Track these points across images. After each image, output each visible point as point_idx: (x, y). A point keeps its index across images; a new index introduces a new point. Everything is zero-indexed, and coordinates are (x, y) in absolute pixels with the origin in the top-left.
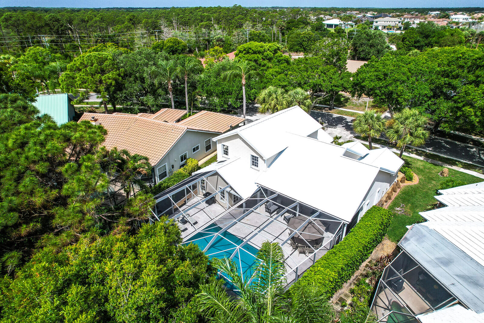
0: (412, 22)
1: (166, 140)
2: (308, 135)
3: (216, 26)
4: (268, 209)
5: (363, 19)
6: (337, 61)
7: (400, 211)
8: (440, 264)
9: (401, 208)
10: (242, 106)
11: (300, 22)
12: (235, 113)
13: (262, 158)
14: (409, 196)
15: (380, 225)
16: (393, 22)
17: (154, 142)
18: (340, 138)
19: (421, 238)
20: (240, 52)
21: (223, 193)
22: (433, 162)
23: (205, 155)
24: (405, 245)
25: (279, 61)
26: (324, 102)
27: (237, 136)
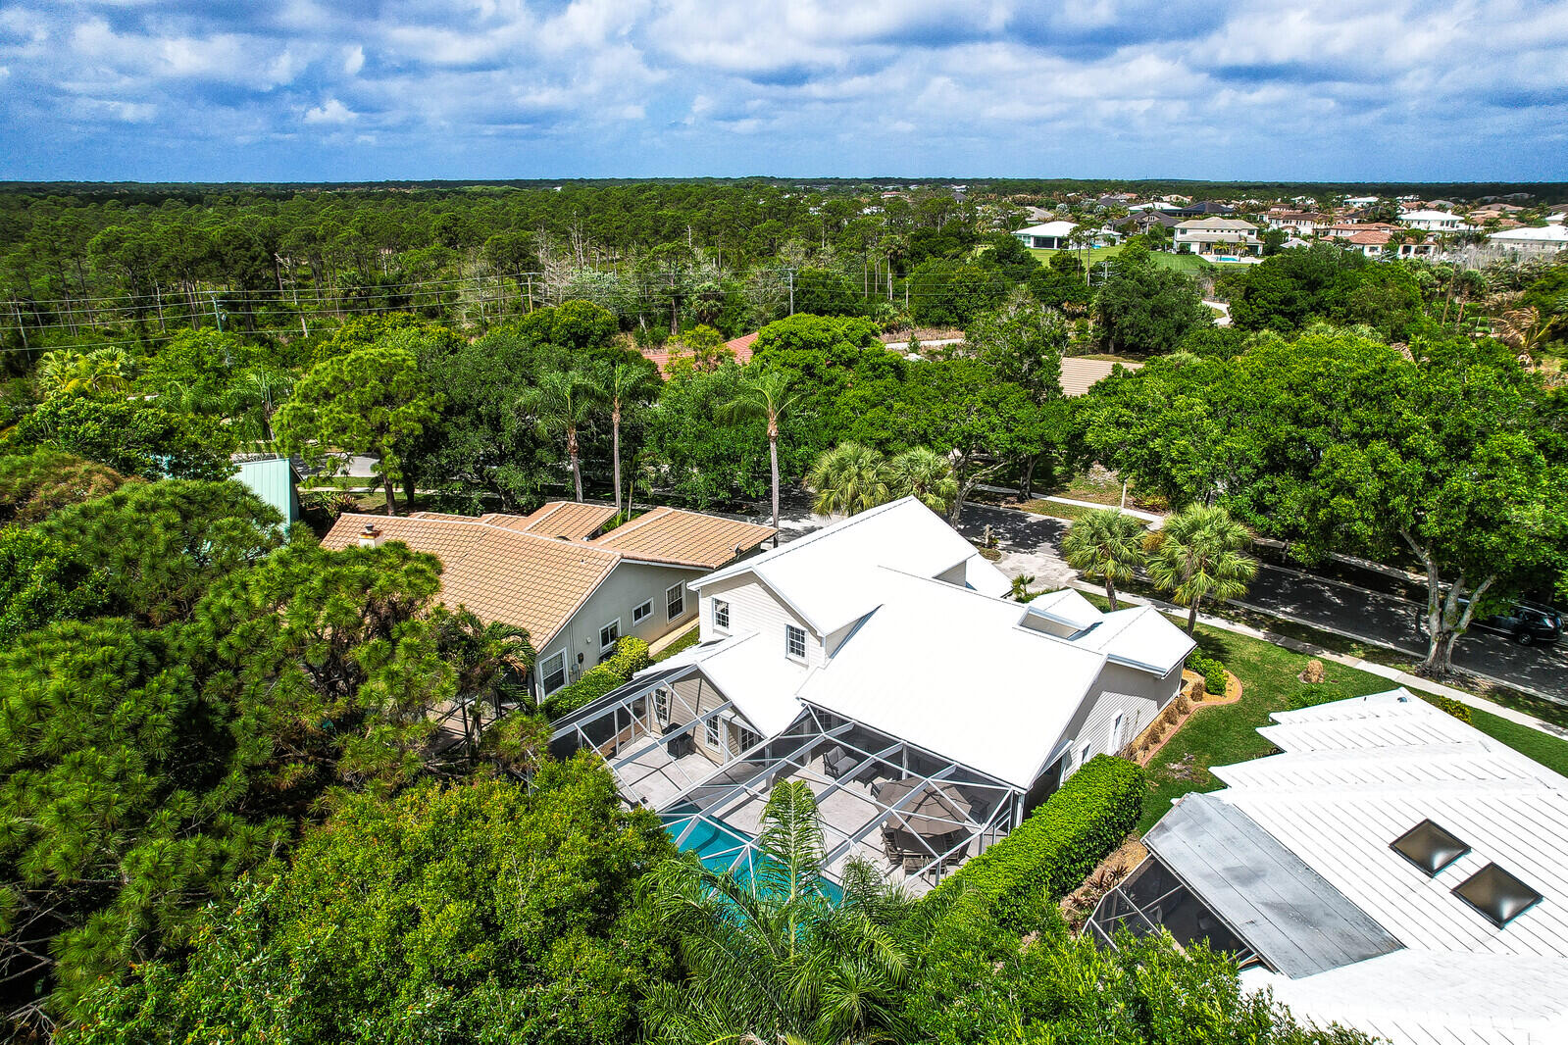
0: (1290, 231)
1: (565, 587)
2: (936, 574)
3: (700, 253)
4: (832, 768)
5: (1146, 219)
6: (1031, 370)
7: (1180, 771)
8: (1231, 882)
9: (1184, 764)
10: (769, 493)
11: (950, 235)
12: (752, 513)
13: (813, 631)
14: (1208, 733)
15: (1109, 799)
16: (1232, 233)
17: (534, 593)
18: (1032, 580)
19: (1198, 824)
20: (766, 341)
21: (713, 723)
22: (1288, 646)
23: (667, 629)
24: (1156, 841)
25: (874, 368)
26: (1005, 480)
27: (750, 577)
